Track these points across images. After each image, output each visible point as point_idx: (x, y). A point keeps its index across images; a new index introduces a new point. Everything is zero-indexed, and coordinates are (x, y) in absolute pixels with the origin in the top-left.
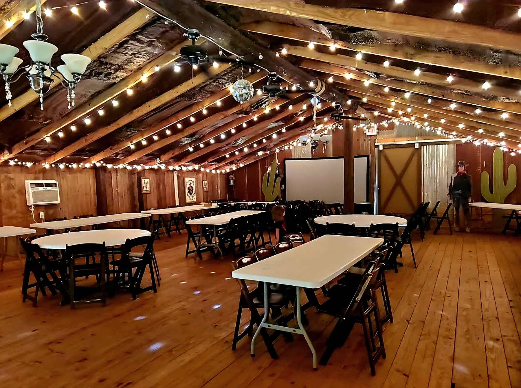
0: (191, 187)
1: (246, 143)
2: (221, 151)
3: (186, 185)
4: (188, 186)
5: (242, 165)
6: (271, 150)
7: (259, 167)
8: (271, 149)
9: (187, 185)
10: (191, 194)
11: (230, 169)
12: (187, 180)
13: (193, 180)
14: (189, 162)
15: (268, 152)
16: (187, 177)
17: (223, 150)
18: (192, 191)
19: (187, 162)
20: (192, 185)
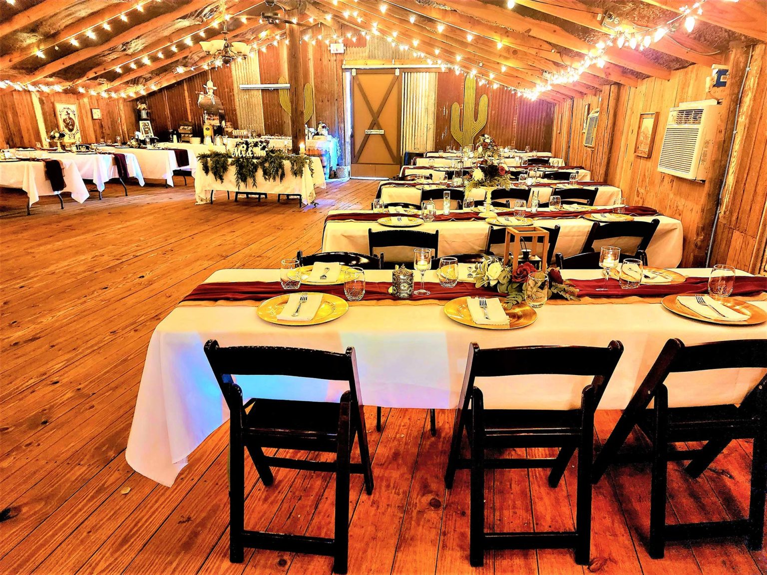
0: (70, 118)
1: (145, 49)
2: (105, 61)
3: (59, 116)
4: (64, 116)
5: (154, 88)
6: (196, 65)
7: (186, 92)
8: (195, 63)
9: (61, 117)
10: (71, 130)
11: (136, 93)
12: (59, 107)
13: (73, 107)
14: (51, 76)
15: (192, 69)
16: (61, 102)
17: (109, 60)
18: (73, 125)
19: (46, 77)
20: (72, 116)
